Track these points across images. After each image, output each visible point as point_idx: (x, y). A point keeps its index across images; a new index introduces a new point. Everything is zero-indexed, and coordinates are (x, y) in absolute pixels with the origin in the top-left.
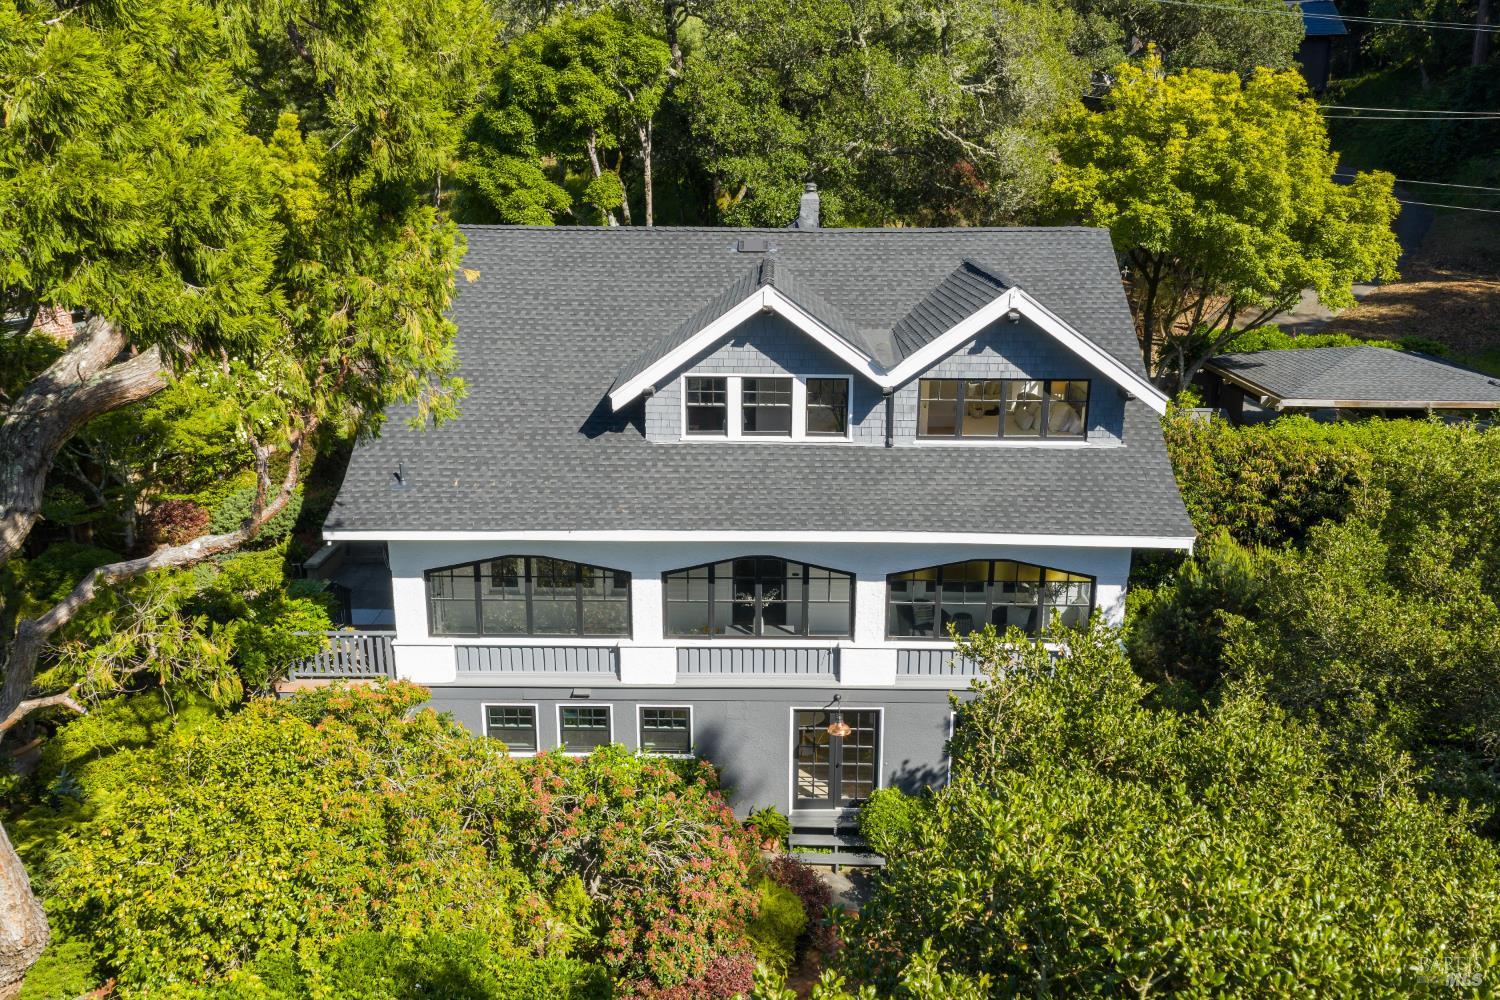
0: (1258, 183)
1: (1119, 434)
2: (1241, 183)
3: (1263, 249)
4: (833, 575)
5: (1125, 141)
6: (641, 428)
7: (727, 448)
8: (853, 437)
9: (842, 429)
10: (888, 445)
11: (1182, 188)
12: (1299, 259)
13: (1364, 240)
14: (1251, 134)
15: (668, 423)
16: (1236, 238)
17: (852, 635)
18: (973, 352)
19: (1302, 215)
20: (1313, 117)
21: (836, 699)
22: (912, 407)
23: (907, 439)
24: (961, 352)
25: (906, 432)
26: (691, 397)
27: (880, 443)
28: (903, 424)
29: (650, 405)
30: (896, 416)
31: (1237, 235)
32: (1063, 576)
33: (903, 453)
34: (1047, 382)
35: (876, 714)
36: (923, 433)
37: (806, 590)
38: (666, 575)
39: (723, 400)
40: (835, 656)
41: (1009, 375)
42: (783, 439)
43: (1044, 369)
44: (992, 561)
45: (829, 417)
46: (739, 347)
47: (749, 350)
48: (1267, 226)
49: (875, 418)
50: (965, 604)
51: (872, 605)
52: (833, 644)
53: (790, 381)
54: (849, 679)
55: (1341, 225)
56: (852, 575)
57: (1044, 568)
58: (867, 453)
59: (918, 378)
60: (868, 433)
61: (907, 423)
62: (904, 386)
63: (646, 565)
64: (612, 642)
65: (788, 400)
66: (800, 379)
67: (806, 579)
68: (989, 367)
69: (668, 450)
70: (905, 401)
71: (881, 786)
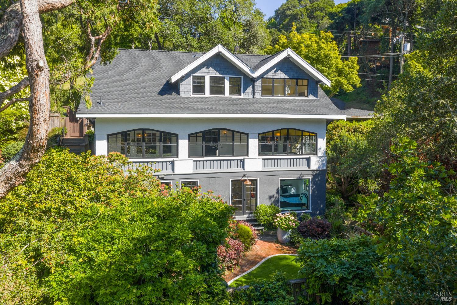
0: (327, 56)
1: (317, 97)
4: (242, 135)
6: (178, 93)
7: (206, 98)
8: (243, 96)
9: (240, 95)
10: (254, 97)
13: (353, 74)
14: (322, 45)
15: (186, 90)
17: (248, 155)
18: (275, 72)
19: (337, 67)
21: (244, 175)
22: (260, 86)
23: (258, 96)
24: (272, 71)
25: (258, 94)
26: (194, 82)
27: (251, 97)
28: (258, 92)
29: (182, 85)
30: (256, 89)
32: (308, 134)
33: (257, 100)
34: (297, 79)
35: (256, 180)
36: (263, 94)
37: (233, 140)
38: (189, 135)
39: (204, 83)
40: (243, 161)
41: (286, 77)
42: (223, 96)
43: (296, 76)
44: (288, 129)
45: (236, 89)
46: (208, 68)
47: (211, 69)
48: (329, 69)
49: (250, 90)
50: (281, 143)
51: (254, 144)
52: (242, 158)
53: (224, 78)
54: (247, 169)
55: (347, 69)
56: (247, 134)
57: (302, 131)
58: (248, 99)
59: (261, 76)
60: (247, 94)
61: (259, 91)
62: (258, 78)
63: (183, 131)
64: (171, 159)
65: (224, 83)
66: (227, 77)
67: (233, 136)
68: (281, 75)
69: (187, 98)
70: (258, 84)
71: (259, 205)
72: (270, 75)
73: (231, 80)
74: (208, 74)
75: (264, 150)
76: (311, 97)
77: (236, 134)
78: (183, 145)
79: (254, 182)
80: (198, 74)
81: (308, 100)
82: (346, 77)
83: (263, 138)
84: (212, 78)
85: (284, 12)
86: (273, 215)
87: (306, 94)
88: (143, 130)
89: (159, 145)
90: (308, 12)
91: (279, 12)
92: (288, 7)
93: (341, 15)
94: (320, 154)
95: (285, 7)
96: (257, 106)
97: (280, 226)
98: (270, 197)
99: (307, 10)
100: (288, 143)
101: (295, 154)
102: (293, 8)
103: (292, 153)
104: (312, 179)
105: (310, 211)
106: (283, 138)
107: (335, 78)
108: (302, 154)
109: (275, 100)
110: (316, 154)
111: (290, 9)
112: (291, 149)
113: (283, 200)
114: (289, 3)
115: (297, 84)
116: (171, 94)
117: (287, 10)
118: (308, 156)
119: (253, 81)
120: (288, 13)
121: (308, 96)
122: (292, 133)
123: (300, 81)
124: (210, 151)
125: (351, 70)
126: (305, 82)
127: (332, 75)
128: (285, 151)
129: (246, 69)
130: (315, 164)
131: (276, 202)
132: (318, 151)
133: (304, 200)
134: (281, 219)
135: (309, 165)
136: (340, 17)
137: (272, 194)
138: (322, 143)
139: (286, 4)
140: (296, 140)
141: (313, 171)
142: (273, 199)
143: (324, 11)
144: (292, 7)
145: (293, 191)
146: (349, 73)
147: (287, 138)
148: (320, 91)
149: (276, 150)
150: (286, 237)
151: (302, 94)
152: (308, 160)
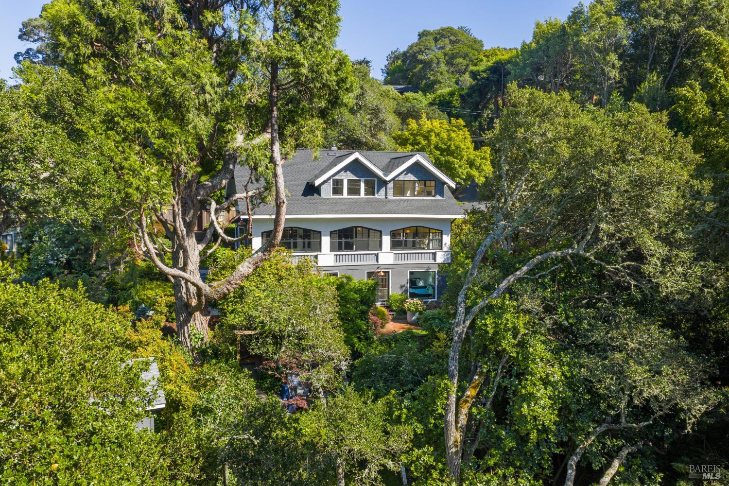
0: (458, 147)
1: (443, 197)
2: (453, 148)
3: (460, 167)
4: (376, 232)
5: (417, 138)
6: (319, 194)
7: (344, 199)
8: (376, 196)
9: (374, 195)
10: (386, 198)
11: (437, 150)
12: (469, 170)
13: (485, 165)
14: (453, 135)
15: (327, 192)
16: (453, 163)
17: (381, 250)
18: (406, 174)
19: (469, 158)
20: (467, 133)
21: (378, 268)
22: (392, 188)
23: (390, 196)
24: (403, 175)
26: (333, 185)
27: (384, 197)
29: (323, 187)
30: (388, 190)
31: (453, 162)
32: (434, 231)
33: (390, 200)
34: (425, 181)
35: (388, 272)
36: (394, 195)
37: (369, 237)
38: (331, 232)
39: (342, 185)
40: (377, 256)
41: (416, 179)
42: (358, 197)
43: (424, 178)
44: (417, 227)
45: (370, 190)
46: (345, 172)
47: (348, 172)
48: (461, 160)
49: (383, 190)
50: (410, 239)
51: (386, 240)
52: (376, 252)
53: (360, 180)
54: (381, 262)
55: (479, 160)
56: (381, 232)
57: (429, 229)
58: (381, 199)
59: (393, 179)
60: (380, 195)
61: (391, 192)
62: (390, 181)
63: (325, 229)
64: (316, 254)
65: (360, 185)
66: (363, 180)
67: (369, 233)
68: (411, 177)
69: (328, 199)
70: (390, 186)
71: (390, 294)
72: (401, 178)
73: (366, 183)
74: (346, 177)
75: (395, 245)
76: (438, 197)
77: (371, 231)
78: (326, 241)
79: (387, 273)
80: (337, 177)
81: (435, 200)
82: (477, 169)
83: (394, 234)
84: (349, 181)
85: (414, 56)
86: (403, 301)
87: (433, 194)
88: (292, 228)
89: (300, 241)
90: (447, 58)
91: (408, 54)
92: (420, 49)
93: (485, 75)
94: (445, 249)
95: (415, 49)
96: (389, 207)
97: (409, 310)
98: (402, 287)
99: (445, 55)
100: (417, 240)
101: (424, 249)
102: (427, 51)
103: (420, 248)
104: (438, 271)
105: (436, 300)
106: (412, 234)
107: (466, 171)
108: (429, 249)
109: (405, 200)
110: (442, 249)
111: (423, 52)
112: (420, 245)
113: (412, 291)
114: (422, 43)
115: (425, 185)
116: (313, 195)
117: (419, 52)
118: (434, 251)
119: (385, 183)
120: (420, 57)
121: (435, 196)
122: (421, 230)
123: (428, 183)
124: (349, 247)
125: (484, 161)
126: (433, 183)
127: (463, 167)
128: (414, 246)
129: (380, 173)
130: (441, 257)
131: (406, 291)
132: (443, 246)
133: (430, 291)
134: (410, 303)
135: (435, 259)
136: (483, 78)
137: (403, 284)
138: (447, 239)
139: (417, 44)
140: (424, 237)
141: (439, 264)
142: (404, 289)
143: (467, 58)
144: (425, 49)
145: (421, 284)
146: (480, 165)
147: (416, 234)
148: (446, 191)
149: (406, 245)
150: (414, 318)
151: (429, 194)
152: (434, 254)
